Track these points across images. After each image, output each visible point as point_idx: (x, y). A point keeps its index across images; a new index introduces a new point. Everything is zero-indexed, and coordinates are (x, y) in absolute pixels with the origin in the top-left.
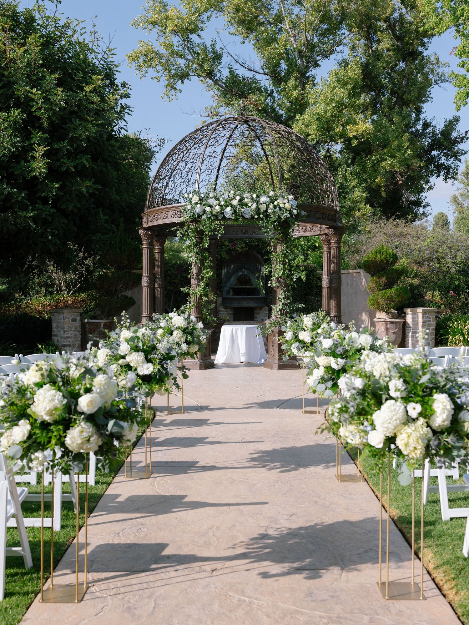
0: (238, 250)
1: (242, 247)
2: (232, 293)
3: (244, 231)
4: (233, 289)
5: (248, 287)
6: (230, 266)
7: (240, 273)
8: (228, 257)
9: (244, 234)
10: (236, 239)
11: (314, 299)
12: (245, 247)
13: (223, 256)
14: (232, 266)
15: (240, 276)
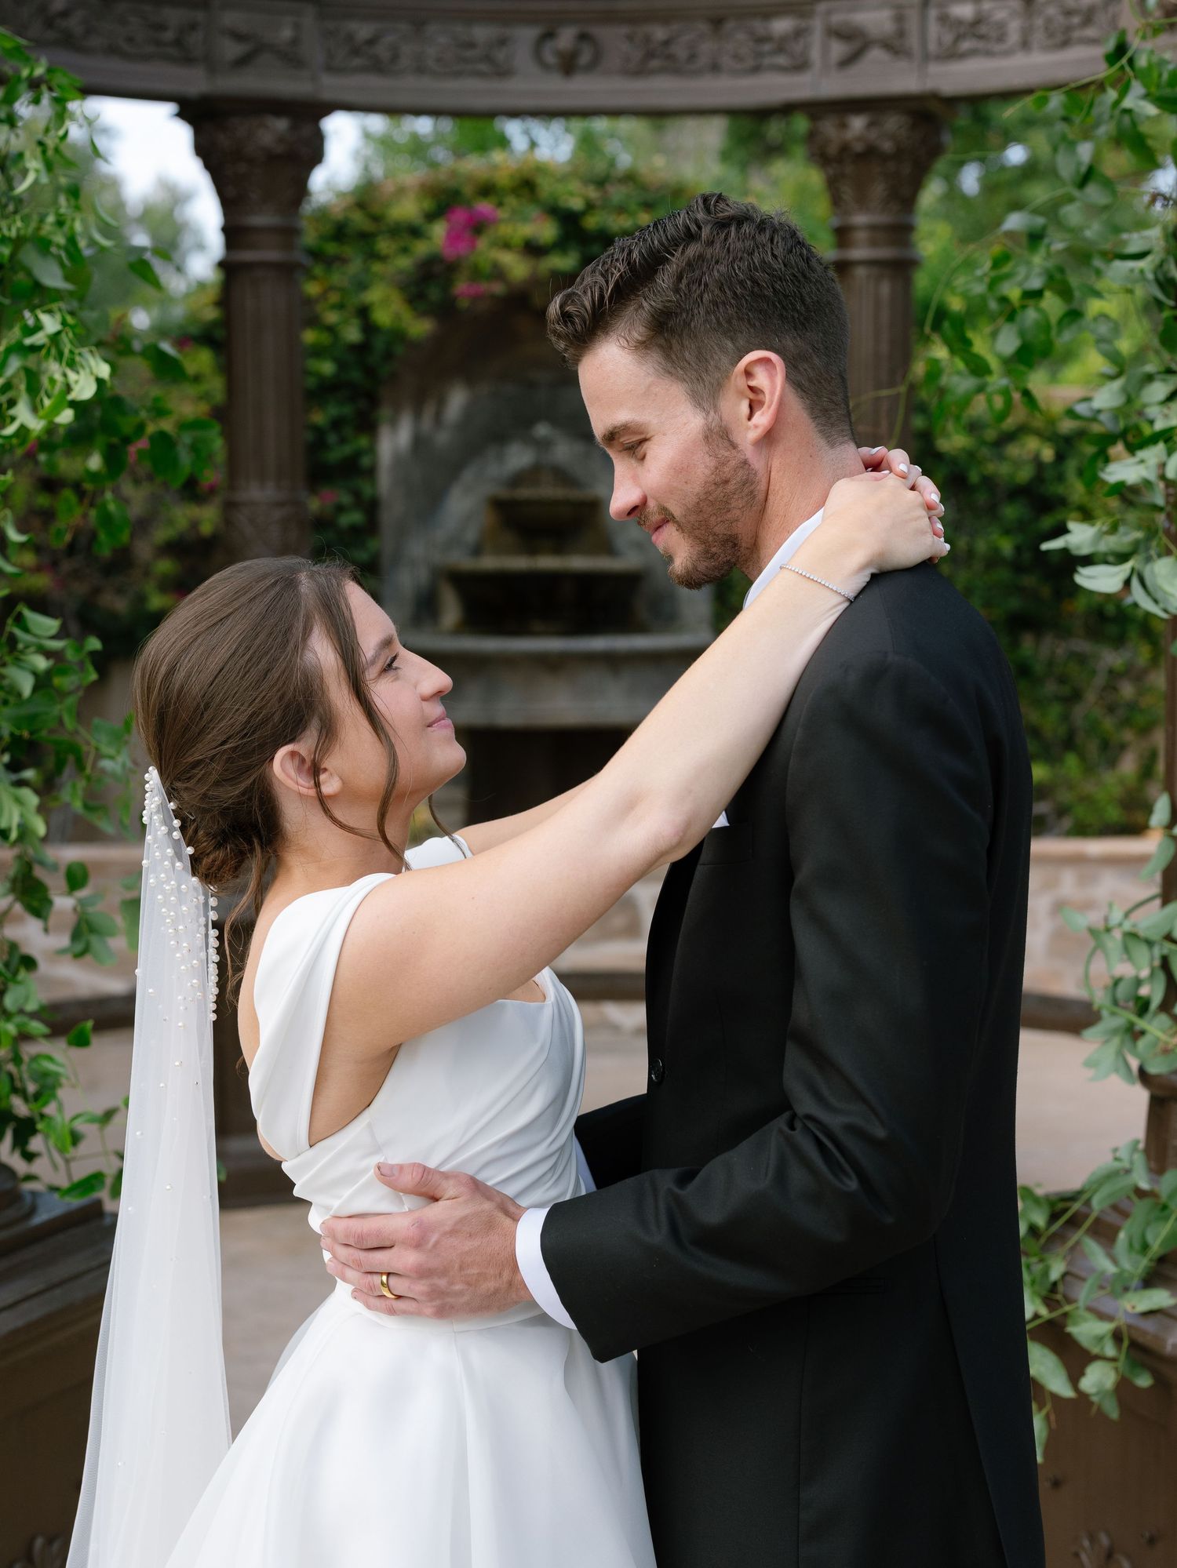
0: (498, 273)
1: (533, 249)
2: (451, 612)
3: (566, 38)
4: (463, 581)
5: (578, 562)
6: (441, 402)
7: (518, 457)
8: (420, 327)
9: (568, 66)
10: (487, 190)
11: (1081, 659)
12: (561, 245)
13: (383, 317)
14: (457, 400)
15: (518, 479)
